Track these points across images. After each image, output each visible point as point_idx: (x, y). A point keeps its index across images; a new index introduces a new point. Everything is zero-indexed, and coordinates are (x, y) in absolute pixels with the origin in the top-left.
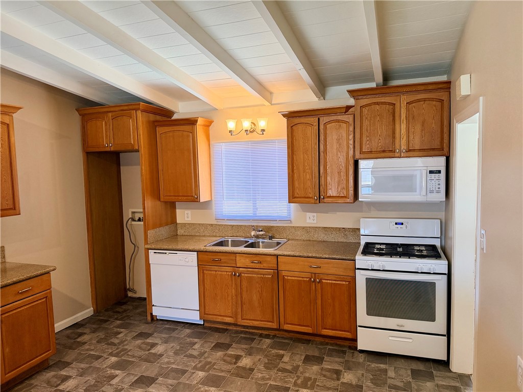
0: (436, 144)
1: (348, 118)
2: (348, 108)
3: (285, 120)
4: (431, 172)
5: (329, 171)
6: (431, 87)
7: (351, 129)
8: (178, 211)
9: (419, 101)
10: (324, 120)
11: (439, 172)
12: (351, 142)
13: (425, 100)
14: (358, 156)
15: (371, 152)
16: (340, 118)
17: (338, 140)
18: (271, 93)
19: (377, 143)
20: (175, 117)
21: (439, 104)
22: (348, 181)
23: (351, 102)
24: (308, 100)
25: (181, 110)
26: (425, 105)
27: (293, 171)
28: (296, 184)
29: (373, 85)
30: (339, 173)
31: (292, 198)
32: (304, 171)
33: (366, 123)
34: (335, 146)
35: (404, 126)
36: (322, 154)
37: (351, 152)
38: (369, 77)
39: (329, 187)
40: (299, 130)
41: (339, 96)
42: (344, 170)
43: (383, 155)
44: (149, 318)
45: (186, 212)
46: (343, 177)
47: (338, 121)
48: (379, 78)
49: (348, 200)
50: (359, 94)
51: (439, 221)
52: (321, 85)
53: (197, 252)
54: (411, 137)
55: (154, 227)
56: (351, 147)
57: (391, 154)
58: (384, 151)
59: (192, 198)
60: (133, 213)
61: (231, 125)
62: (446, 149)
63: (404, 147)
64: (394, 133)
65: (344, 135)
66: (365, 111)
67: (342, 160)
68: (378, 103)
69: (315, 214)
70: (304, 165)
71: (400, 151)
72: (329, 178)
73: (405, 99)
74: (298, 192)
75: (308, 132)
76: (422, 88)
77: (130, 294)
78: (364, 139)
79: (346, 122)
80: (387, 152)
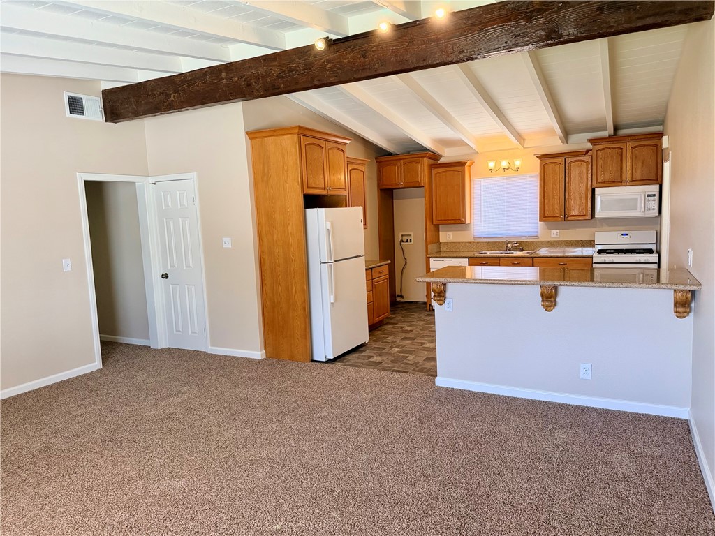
0: (653, 176)
1: (589, 159)
2: (588, 151)
3: (539, 160)
4: (648, 196)
5: (572, 197)
6: (648, 136)
7: (590, 166)
8: (441, 233)
9: (640, 146)
10: (569, 160)
11: (654, 195)
12: (590, 176)
13: (644, 145)
14: (594, 185)
15: (604, 182)
16: (581, 158)
17: (580, 174)
18: (524, 139)
19: (608, 177)
20: (442, 160)
21: (654, 148)
22: (586, 203)
23: (589, 146)
24: (557, 145)
26: (644, 149)
27: (544, 197)
28: (546, 207)
29: (605, 134)
30: (580, 198)
31: (543, 217)
32: (553, 197)
33: (601, 162)
34: (577, 178)
35: (629, 164)
36: (567, 184)
37: (590, 183)
38: (603, 128)
39: (572, 208)
40: (549, 168)
41: (580, 142)
42: (584, 196)
43: (613, 184)
44: (428, 308)
45: (448, 233)
46: (583, 201)
47: (580, 161)
48: (610, 131)
49: (587, 218)
50: (596, 141)
51: (656, 231)
52: (567, 134)
53: (469, 258)
54: (634, 172)
55: (430, 244)
56: (590, 179)
57: (619, 184)
58: (614, 182)
59: (458, 220)
60: (402, 236)
61: (492, 165)
62: (659, 179)
63: (629, 179)
64: (621, 168)
65: (585, 170)
66: (600, 153)
67: (583, 189)
68: (609, 148)
69: (558, 231)
70: (553, 193)
71: (626, 182)
72: (572, 202)
73: (630, 145)
74: (547, 214)
75: (555, 168)
76: (643, 137)
77: (399, 299)
78: (600, 173)
79: (585, 161)
80: (617, 182)
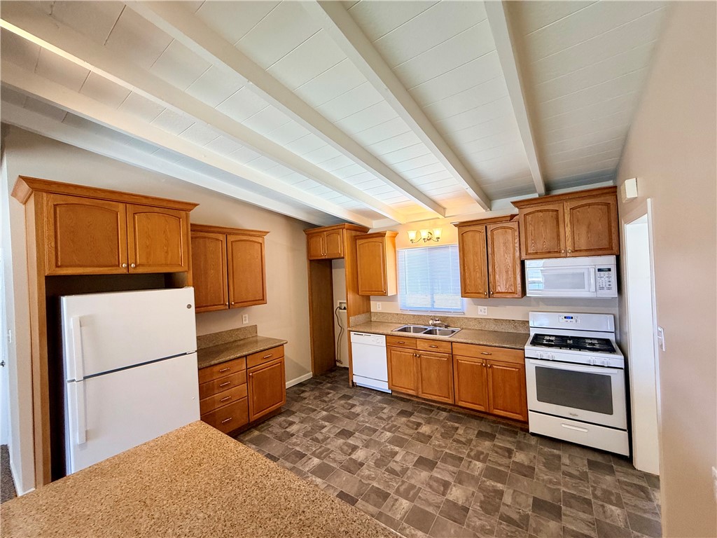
0: (605, 243)
1: (515, 225)
2: (513, 216)
3: (457, 229)
4: (599, 270)
5: (497, 270)
6: (594, 193)
7: (517, 233)
8: (372, 303)
9: (583, 206)
10: (490, 227)
11: (609, 270)
12: (517, 245)
13: (589, 205)
14: (524, 257)
15: (536, 253)
16: (505, 225)
17: (505, 244)
18: (444, 209)
19: (540, 246)
20: (370, 232)
21: (605, 208)
22: (515, 278)
23: (516, 211)
24: (476, 211)
25: (374, 226)
26: (589, 209)
27: (464, 270)
28: (468, 281)
29: (536, 196)
30: (507, 272)
31: (465, 293)
32: (474, 271)
33: (530, 228)
34: (502, 249)
35: (568, 229)
36: (490, 256)
37: (518, 254)
38: (532, 189)
39: (498, 284)
40: (468, 237)
41: (504, 207)
42: (511, 269)
43: (549, 255)
44: (351, 384)
45: (378, 303)
46: (511, 275)
47: (504, 228)
48: (541, 189)
49: (516, 296)
50: (523, 204)
51: (613, 316)
52: (487, 199)
53: (386, 335)
54: (576, 238)
55: (355, 315)
56: (517, 249)
57: (557, 255)
58: (549, 252)
59: (382, 293)
60: (340, 303)
61: (412, 235)
62: (615, 249)
63: (569, 248)
64: (558, 235)
65: (510, 238)
66: (529, 218)
67: (509, 261)
68: (541, 211)
69: (486, 307)
70: (475, 267)
71: (566, 252)
72: (497, 276)
73: (568, 206)
74: (469, 289)
75: (477, 238)
76: (587, 194)
77: (338, 364)
78: (529, 242)
79: (511, 228)
80: (553, 252)
